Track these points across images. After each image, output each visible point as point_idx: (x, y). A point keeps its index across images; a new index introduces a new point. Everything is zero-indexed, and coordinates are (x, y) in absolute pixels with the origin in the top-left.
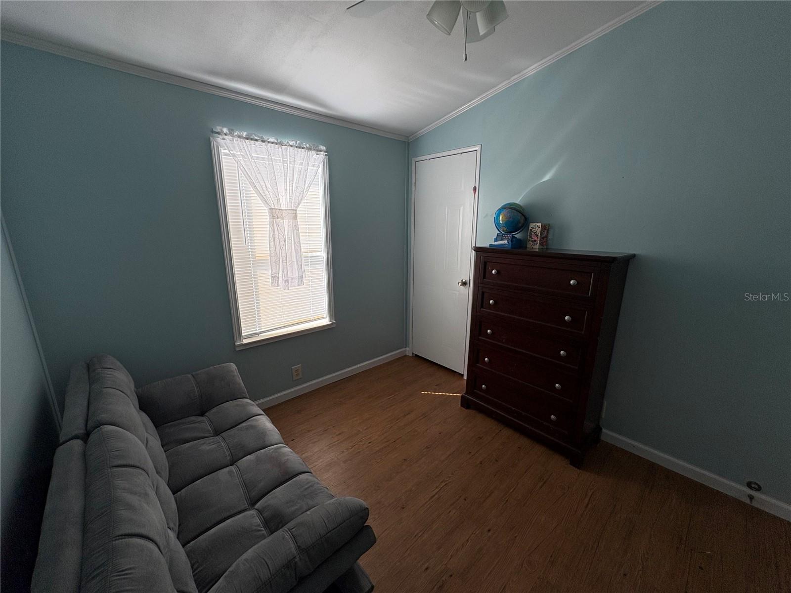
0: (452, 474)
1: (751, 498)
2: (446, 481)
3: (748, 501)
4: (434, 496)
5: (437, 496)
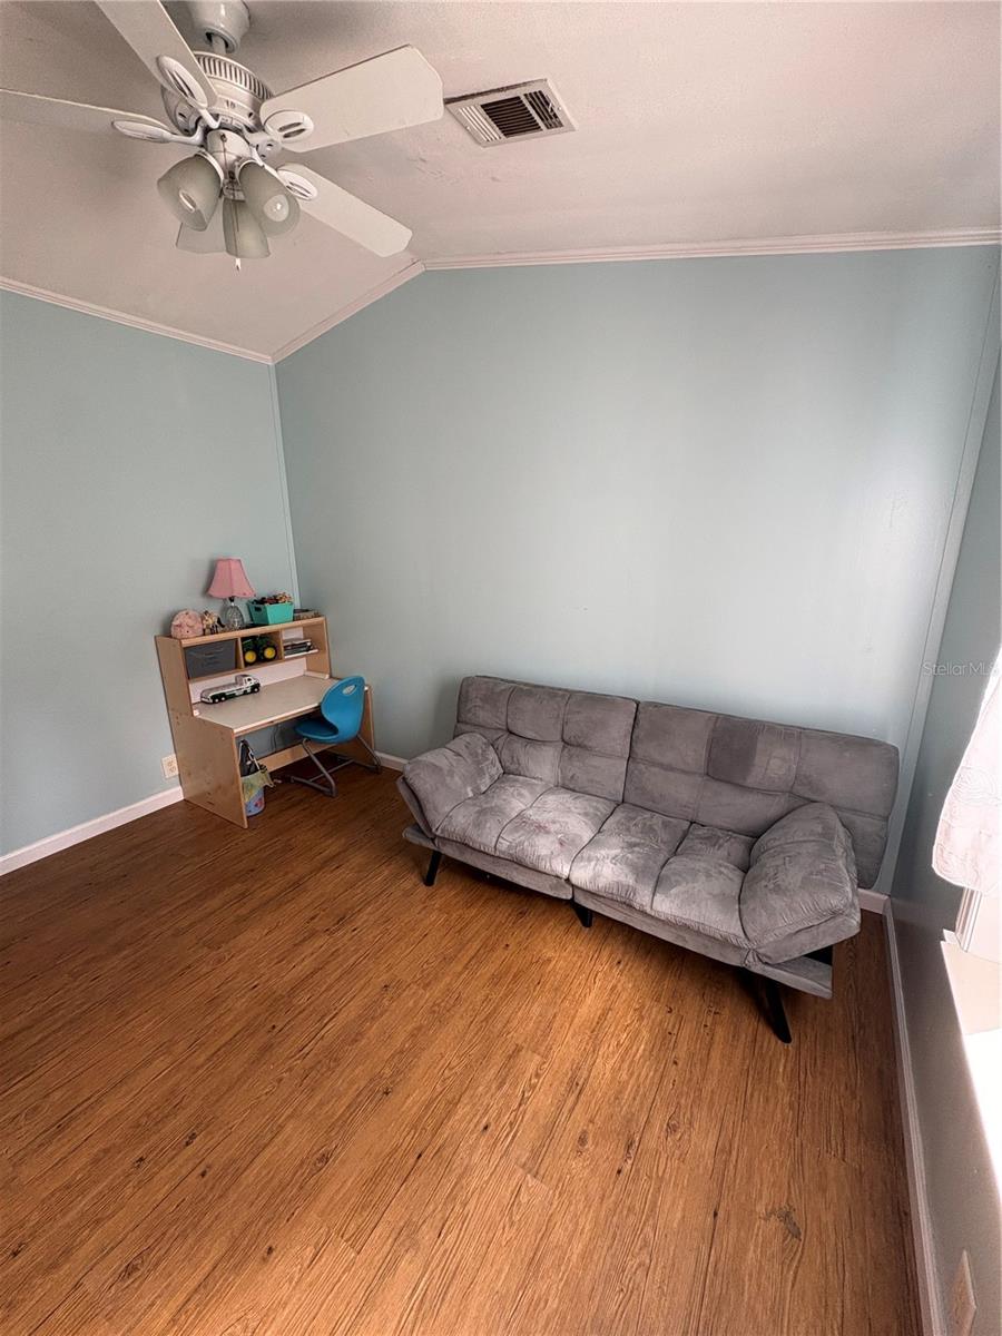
2: (299, 1058)
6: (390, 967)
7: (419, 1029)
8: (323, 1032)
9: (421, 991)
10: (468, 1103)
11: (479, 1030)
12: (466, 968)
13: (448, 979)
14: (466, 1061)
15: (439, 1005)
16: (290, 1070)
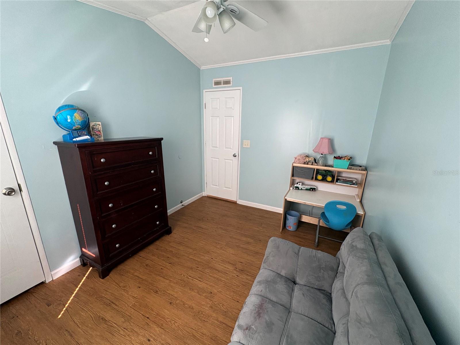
0: (181, 275)
1: (182, 205)
2: (187, 276)
3: (183, 206)
4: (199, 280)
5: (199, 279)
6: (220, 292)
7: (193, 308)
8: (195, 279)
9: (209, 306)
10: (160, 332)
11: (189, 333)
12: (221, 322)
13: (214, 315)
14: (176, 329)
15: (202, 313)
16: (184, 276)
